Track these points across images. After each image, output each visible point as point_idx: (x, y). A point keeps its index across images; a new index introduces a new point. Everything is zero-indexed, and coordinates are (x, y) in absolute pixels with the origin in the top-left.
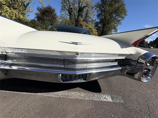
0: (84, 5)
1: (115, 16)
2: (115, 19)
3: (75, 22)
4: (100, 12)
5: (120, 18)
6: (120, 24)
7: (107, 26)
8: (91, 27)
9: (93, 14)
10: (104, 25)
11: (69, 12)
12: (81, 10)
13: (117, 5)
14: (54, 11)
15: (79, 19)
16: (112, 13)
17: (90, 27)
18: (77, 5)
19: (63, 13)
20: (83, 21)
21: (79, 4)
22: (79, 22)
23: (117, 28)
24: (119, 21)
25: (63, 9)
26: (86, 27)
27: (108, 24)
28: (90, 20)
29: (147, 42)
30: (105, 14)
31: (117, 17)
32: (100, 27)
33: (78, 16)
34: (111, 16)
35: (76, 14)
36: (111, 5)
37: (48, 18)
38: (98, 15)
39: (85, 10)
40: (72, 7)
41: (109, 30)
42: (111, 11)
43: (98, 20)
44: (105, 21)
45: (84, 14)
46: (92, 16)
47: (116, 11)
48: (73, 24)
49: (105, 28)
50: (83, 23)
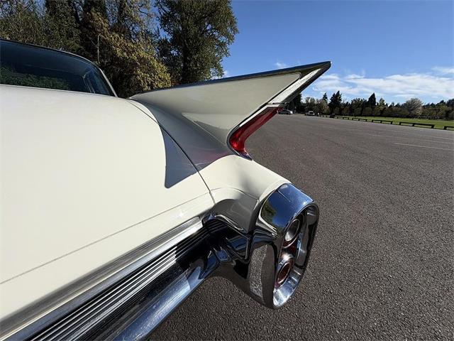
1: (212, 29)
2: (213, 37)
3: (76, 28)
4: (167, 9)
5: (224, 38)
6: (227, 54)
7: (195, 57)
8: (146, 56)
9: (143, 9)
10: (186, 53)
15: (92, 18)
16: (201, 18)
17: (142, 54)
20: (112, 29)
22: (97, 33)
23: (222, 64)
24: (222, 45)
26: (125, 54)
27: (198, 50)
28: (137, 29)
30: (182, 19)
31: (216, 34)
32: (174, 58)
33: (87, 8)
34: (200, 29)
38: (162, 17)
41: (203, 68)
42: (198, 14)
43: (165, 35)
44: (187, 39)
45: (110, 5)
46: (144, 17)
47: (210, 15)
48: (70, 35)
49: (190, 61)
50: (113, 38)
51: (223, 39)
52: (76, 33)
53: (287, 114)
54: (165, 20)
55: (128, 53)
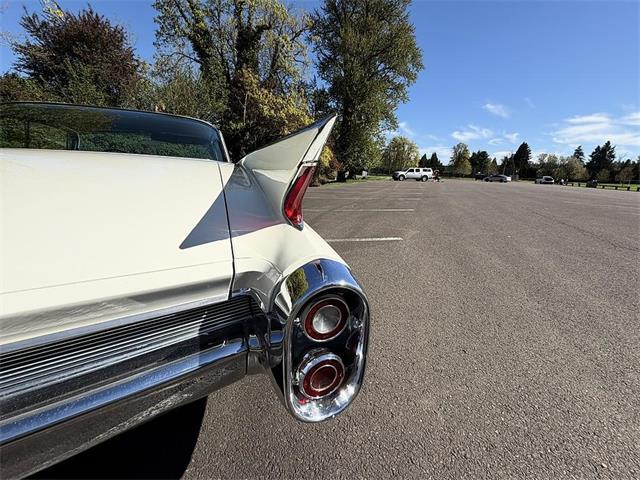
0: (258, 20)
1: (384, 69)
2: (386, 79)
3: (227, 88)
4: (327, 53)
5: (402, 78)
6: (404, 98)
7: (359, 108)
8: (296, 113)
9: (298, 58)
10: (348, 103)
11: (197, 47)
12: (247, 40)
13: (386, 31)
14: (116, 38)
15: (243, 75)
16: (371, 57)
17: (292, 110)
18: (227, 19)
19: (169, 49)
20: (263, 85)
21: (237, 14)
22: (246, 91)
23: (396, 113)
24: (398, 88)
25: (167, 29)
26: (272, 112)
27: (363, 98)
28: (290, 81)
29: (495, 161)
30: (345, 63)
31: (391, 74)
33: (239, 66)
34: (369, 71)
35: (230, 56)
36: (364, 29)
37: (87, 70)
38: (322, 63)
39: (265, 40)
40: (206, 23)
41: (368, 121)
42: (367, 52)
43: (323, 85)
44: (350, 87)
45: (263, 58)
46: (299, 67)
47: (383, 51)
48: (219, 96)
49: (352, 113)
50: (261, 95)
51: (400, 80)
52: (225, 93)
53: (501, 181)
54: (324, 67)
55: (277, 110)
